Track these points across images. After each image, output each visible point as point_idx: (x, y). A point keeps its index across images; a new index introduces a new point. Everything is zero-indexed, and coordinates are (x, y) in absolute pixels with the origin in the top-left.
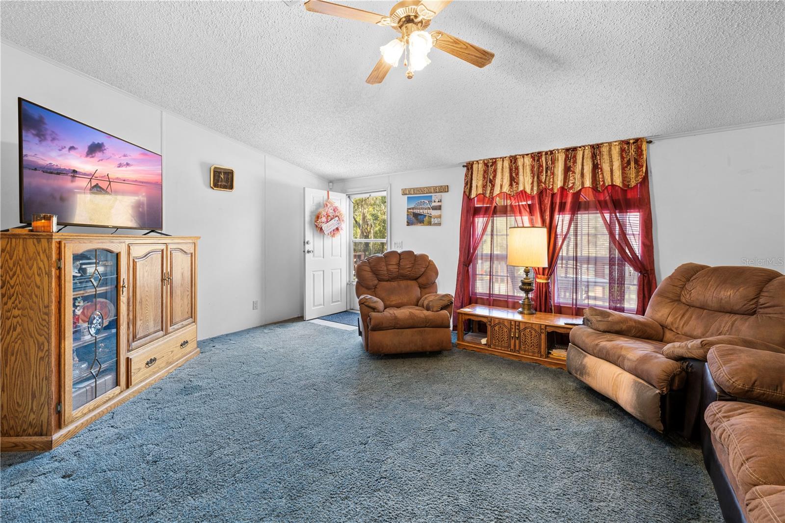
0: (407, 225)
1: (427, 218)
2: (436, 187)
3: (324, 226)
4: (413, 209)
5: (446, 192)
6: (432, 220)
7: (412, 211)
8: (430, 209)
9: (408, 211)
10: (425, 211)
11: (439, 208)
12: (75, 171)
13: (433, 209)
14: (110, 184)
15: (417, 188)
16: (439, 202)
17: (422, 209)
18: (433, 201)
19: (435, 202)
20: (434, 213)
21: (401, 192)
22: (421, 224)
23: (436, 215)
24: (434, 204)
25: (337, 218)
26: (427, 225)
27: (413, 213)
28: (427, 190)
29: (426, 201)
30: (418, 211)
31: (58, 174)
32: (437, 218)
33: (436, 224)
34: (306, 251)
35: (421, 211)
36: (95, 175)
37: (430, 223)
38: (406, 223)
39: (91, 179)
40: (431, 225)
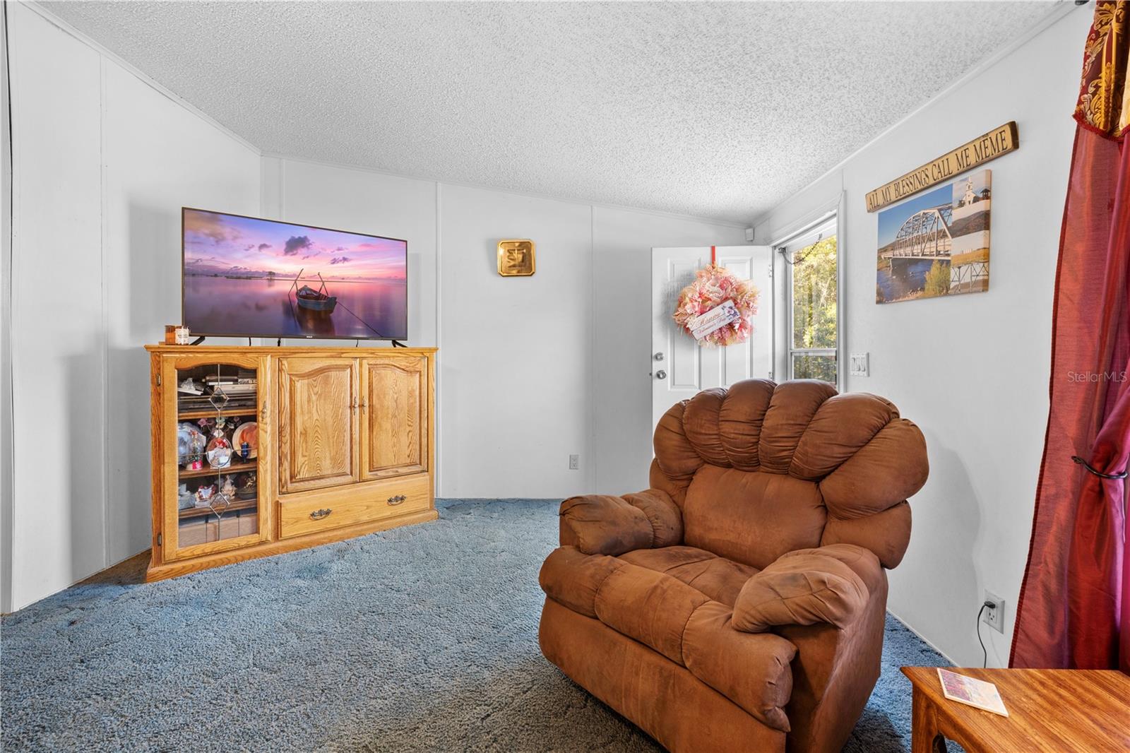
1: (935, 270)
2: (965, 148)
4: (893, 247)
5: (1006, 152)
6: (953, 273)
7: (889, 254)
8: (945, 236)
9: (879, 258)
10: (930, 247)
11: (984, 221)
12: (271, 274)
13: (953, 235)
14: (323, 284)
15: (903, 178)
16: (976, 200)
17: (920, 240)
18: (955, 204)
19: (961, 204)
20: (959, 246)
21: (865, 205)
23: (967, 251)
24: (958, 214)
26: (935, 296)
27: (894, 260)
28: (936, 171)
29: (932, 211)
30: (908, 250)
31: (249, 278)
32: (971, 263)
33: (965, 289)
34: (654, 373)
35: (917, 249)
36: (302, 275)
37: (944, 289)
38: (874, 297)
39: (296, 280)
40: (947, 294)
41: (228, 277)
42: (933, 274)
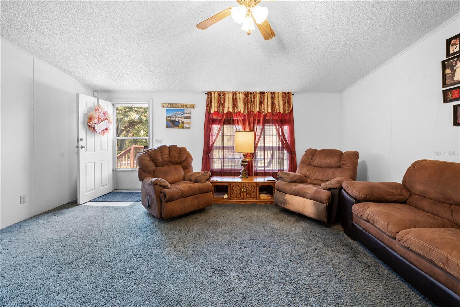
0: (166, 128)
1: (181, 124)
2: (187, 104)
3: (96, 126)
4: (170, 117)
5: (194, 108)
6: (185, 125)
7: (170, 118)
8: (183, 118)
9: (166, 118)
10: (180, 119)
11: (189, 118)
13: (185, 118)
15: (173, 104)
16: (189, 114)
17: (177, 117)
18: (185, 113)
19: (186, 114)
21: (161, 105)
22: (176, 128)
23: (187, 122)
24: (185, 115)
25: (106, 121)
26: (181, 128)
27: (171, 120)
28: (181, 106)
29: (180, 113)
30: (175, 119)
32: (188, 124)
34: (80, 146)
35: (177, 119)
37: (183, 127)
38: (165, 127)
40: (183, 128)
42: (180, 124)
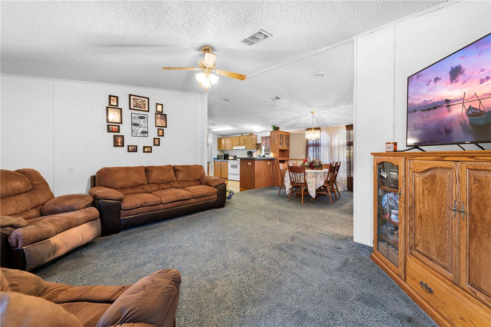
12: (447, 101)
14: (480, 102)
31: (435, 108)
36: (466, 98)
39: (463, 103)
41: (422, 111)
